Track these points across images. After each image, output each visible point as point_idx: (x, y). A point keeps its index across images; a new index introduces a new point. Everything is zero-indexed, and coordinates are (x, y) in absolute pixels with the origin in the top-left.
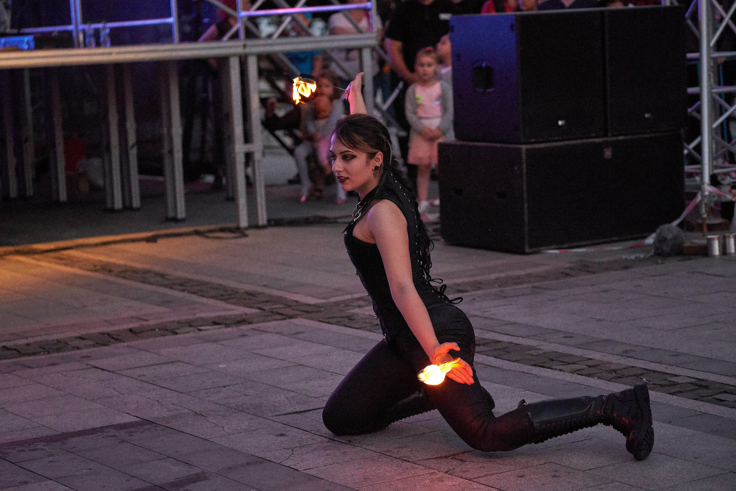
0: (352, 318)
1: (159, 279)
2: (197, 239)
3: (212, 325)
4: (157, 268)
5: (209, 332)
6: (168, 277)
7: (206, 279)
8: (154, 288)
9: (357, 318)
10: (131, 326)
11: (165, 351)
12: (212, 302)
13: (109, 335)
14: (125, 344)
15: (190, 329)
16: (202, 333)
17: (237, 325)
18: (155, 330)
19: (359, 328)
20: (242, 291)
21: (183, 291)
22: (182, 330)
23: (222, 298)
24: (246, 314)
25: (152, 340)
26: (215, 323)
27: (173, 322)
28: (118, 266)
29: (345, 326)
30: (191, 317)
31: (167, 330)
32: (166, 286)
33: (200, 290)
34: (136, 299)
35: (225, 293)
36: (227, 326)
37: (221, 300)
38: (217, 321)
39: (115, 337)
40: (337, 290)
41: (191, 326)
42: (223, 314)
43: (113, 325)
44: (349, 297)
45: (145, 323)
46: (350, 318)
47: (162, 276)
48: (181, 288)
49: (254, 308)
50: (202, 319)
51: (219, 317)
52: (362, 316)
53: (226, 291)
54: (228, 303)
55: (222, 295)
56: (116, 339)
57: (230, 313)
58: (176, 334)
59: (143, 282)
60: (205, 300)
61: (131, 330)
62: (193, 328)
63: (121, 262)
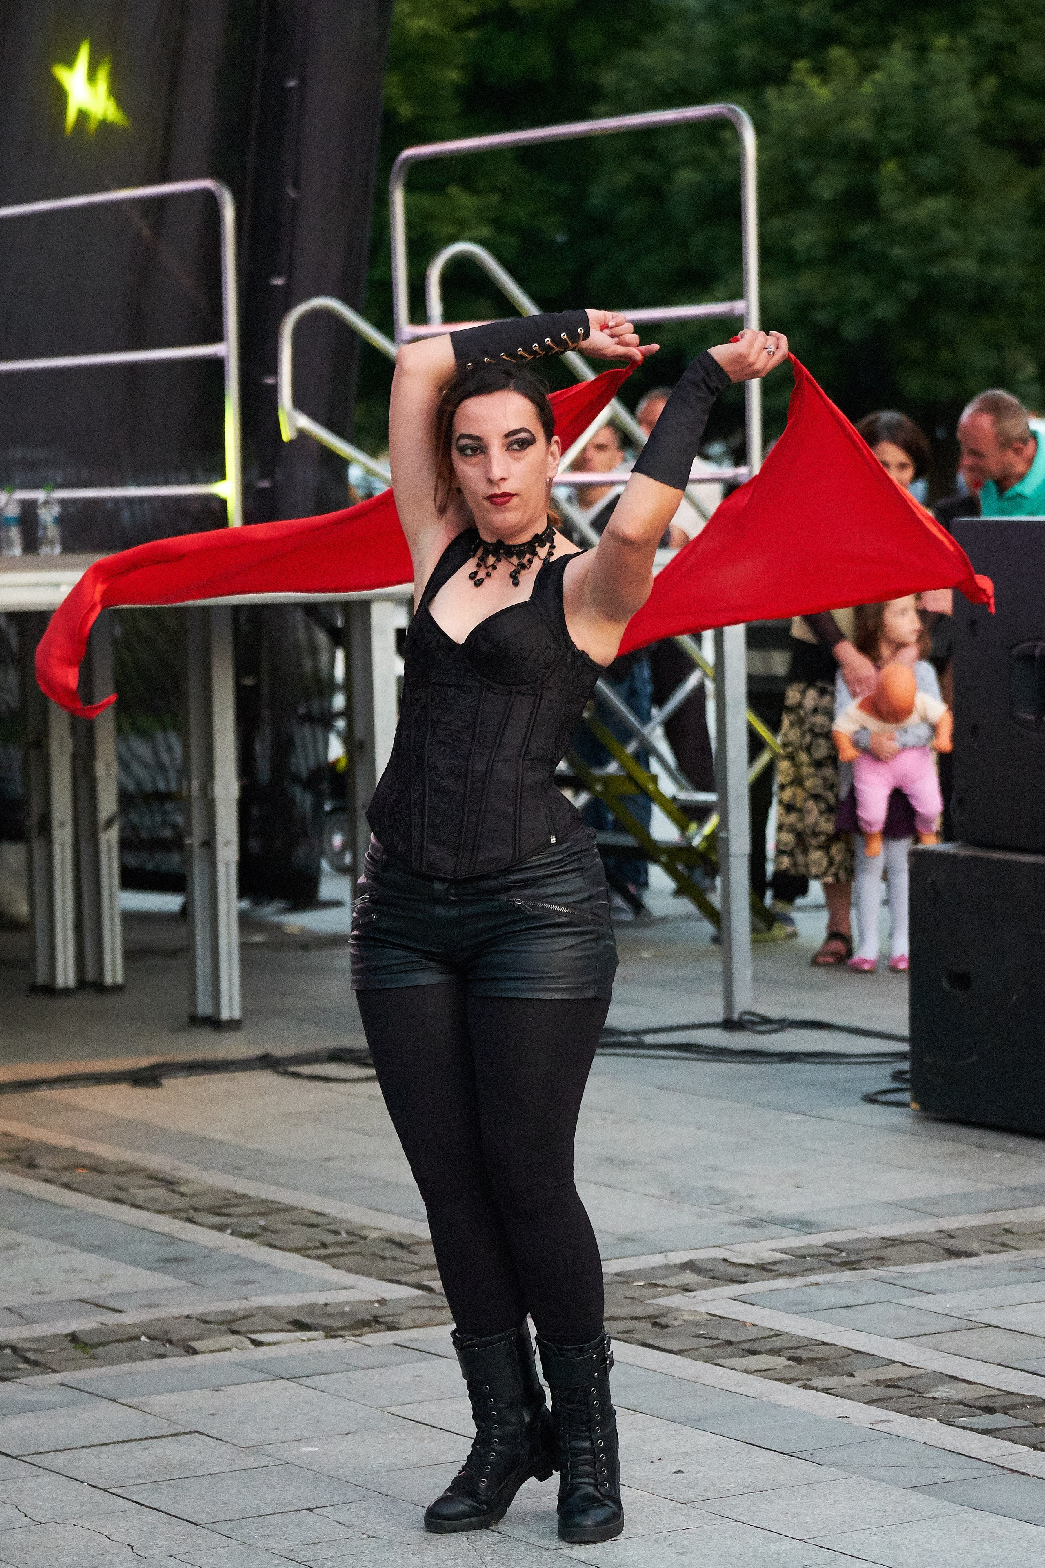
0: (662, 1321)
1: (159, 1192)
2: (268, 1079)
3: (289, 1331)
4: (156, 1162)
5: (281, 1351)
6: (183, 1189)
7: (286, 1197)
8: (142, 1217)
9: (675, 1323)
10: (75, 1326)
11: (160, 1402)
12: (293, 1262)
13: (15, 1349)
14: (58, 1377)
15: (232, 1339)
16: (260, 1353)
17: (356, 1332)
18: (137, 1338)
19: (679, 1352)
20: (375, 1235)
21: (221, 1228)
22: (210, 1344)
23: (323, 1252)
24: (383, 1302)
25: (126, 1367)
26: (300, 1326)
27: (188, 1317)
28: (53, 1150)
29: (644, 1345)
30: (236, 1305)
31: (170, 1342)
32: (175, 1213)
33: (264, 1229)
34: (94, 1249)
35: (329, 1238)
36: (330, 1333)
37: (319, 1258)
38: (305, 1320)
39: (31, 1355)
40: (626, 1239)
41: (234, 1332)
42: (322, 1298)
43: (28, 1321)
44: (658, 1260)
45: (111, 1319)
46: (658, 1322)
47: (169, 1183)
48: (217, 1220)
49: (406, 1284)
50: (266, 1311)
51: (311, 1308)
52: (687, 1317)
53: (336, 1233)
54: (335, 1267)
55: (324, 1245)
56: (35, 1363)
57: (342, 1296)
58: (195, 1352)
59: (117, 1200)
60: (276, 1258)
61: (73, 1338)
62: (241, 1338)
63: (64, 1141)
